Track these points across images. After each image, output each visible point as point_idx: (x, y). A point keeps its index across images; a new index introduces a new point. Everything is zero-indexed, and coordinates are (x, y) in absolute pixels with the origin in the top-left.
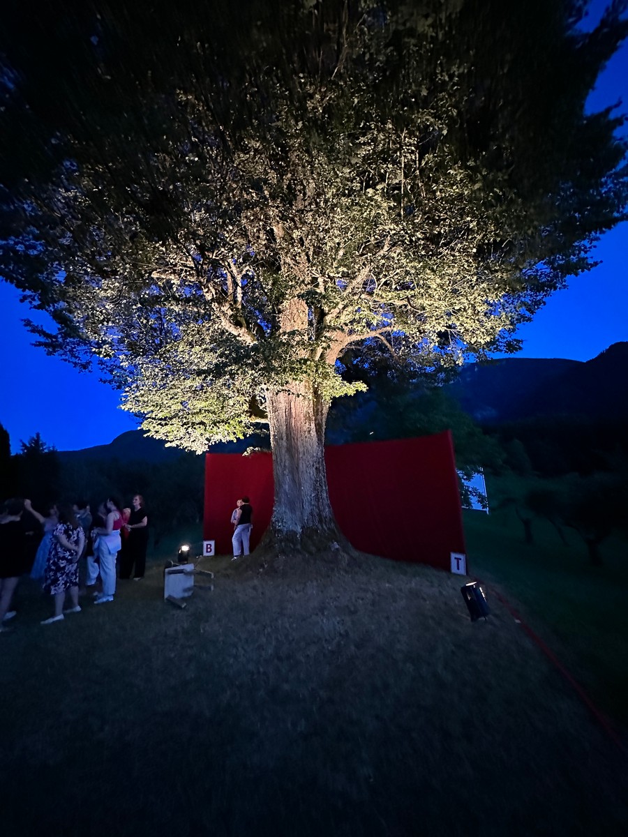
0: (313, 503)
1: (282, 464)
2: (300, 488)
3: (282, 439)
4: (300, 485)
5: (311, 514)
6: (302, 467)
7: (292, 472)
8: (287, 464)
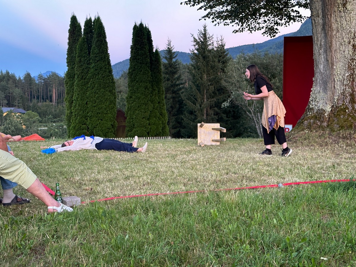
0: (345, 83)
1: (319, 43)
2: (332, 68)
3: (318, 17)
4: (333, 64)
5: (343, 94)
6: (336, 44)
7: (326, 51)
8: (322, 44)
